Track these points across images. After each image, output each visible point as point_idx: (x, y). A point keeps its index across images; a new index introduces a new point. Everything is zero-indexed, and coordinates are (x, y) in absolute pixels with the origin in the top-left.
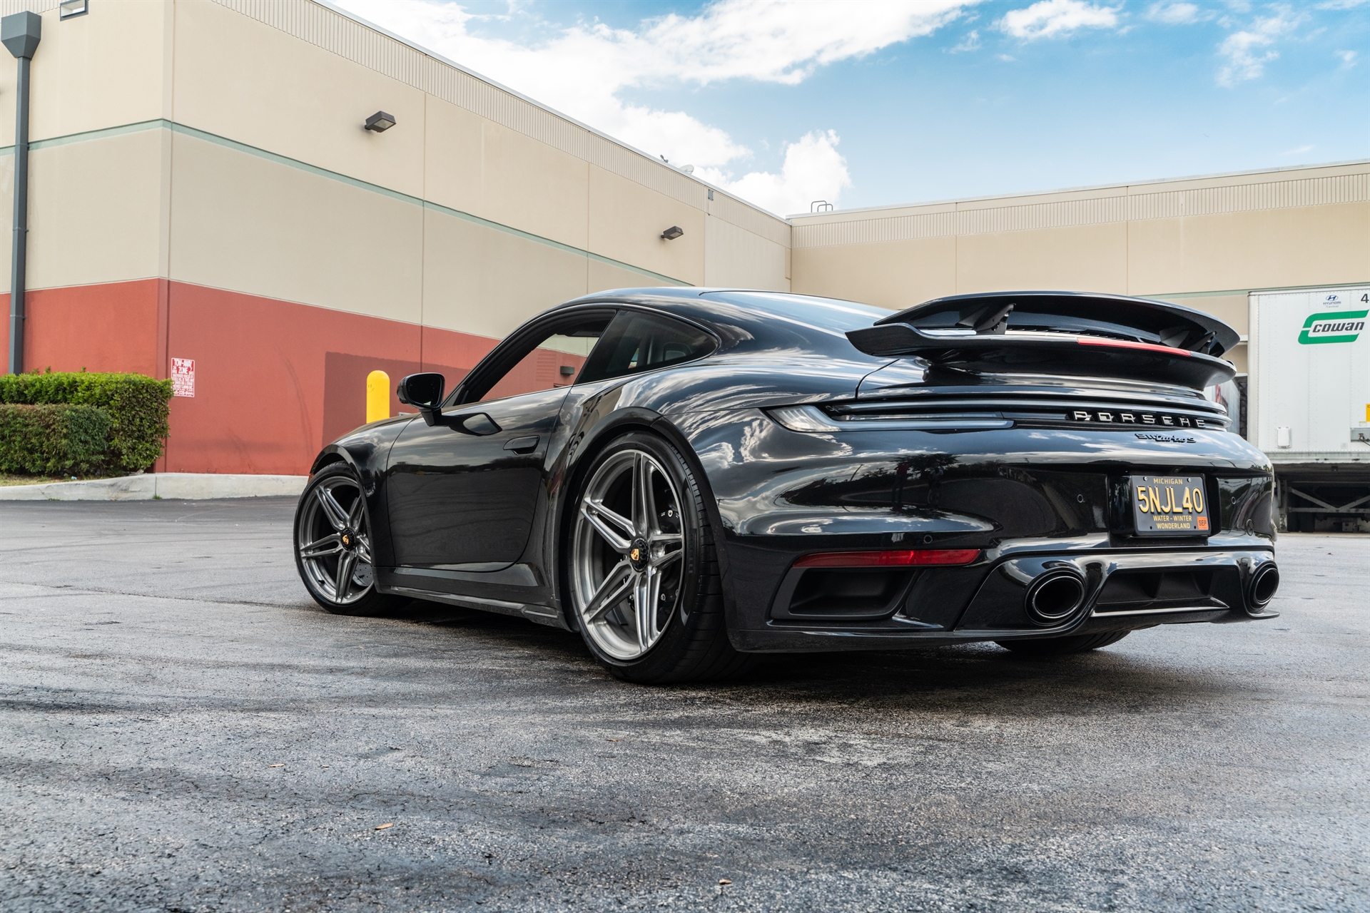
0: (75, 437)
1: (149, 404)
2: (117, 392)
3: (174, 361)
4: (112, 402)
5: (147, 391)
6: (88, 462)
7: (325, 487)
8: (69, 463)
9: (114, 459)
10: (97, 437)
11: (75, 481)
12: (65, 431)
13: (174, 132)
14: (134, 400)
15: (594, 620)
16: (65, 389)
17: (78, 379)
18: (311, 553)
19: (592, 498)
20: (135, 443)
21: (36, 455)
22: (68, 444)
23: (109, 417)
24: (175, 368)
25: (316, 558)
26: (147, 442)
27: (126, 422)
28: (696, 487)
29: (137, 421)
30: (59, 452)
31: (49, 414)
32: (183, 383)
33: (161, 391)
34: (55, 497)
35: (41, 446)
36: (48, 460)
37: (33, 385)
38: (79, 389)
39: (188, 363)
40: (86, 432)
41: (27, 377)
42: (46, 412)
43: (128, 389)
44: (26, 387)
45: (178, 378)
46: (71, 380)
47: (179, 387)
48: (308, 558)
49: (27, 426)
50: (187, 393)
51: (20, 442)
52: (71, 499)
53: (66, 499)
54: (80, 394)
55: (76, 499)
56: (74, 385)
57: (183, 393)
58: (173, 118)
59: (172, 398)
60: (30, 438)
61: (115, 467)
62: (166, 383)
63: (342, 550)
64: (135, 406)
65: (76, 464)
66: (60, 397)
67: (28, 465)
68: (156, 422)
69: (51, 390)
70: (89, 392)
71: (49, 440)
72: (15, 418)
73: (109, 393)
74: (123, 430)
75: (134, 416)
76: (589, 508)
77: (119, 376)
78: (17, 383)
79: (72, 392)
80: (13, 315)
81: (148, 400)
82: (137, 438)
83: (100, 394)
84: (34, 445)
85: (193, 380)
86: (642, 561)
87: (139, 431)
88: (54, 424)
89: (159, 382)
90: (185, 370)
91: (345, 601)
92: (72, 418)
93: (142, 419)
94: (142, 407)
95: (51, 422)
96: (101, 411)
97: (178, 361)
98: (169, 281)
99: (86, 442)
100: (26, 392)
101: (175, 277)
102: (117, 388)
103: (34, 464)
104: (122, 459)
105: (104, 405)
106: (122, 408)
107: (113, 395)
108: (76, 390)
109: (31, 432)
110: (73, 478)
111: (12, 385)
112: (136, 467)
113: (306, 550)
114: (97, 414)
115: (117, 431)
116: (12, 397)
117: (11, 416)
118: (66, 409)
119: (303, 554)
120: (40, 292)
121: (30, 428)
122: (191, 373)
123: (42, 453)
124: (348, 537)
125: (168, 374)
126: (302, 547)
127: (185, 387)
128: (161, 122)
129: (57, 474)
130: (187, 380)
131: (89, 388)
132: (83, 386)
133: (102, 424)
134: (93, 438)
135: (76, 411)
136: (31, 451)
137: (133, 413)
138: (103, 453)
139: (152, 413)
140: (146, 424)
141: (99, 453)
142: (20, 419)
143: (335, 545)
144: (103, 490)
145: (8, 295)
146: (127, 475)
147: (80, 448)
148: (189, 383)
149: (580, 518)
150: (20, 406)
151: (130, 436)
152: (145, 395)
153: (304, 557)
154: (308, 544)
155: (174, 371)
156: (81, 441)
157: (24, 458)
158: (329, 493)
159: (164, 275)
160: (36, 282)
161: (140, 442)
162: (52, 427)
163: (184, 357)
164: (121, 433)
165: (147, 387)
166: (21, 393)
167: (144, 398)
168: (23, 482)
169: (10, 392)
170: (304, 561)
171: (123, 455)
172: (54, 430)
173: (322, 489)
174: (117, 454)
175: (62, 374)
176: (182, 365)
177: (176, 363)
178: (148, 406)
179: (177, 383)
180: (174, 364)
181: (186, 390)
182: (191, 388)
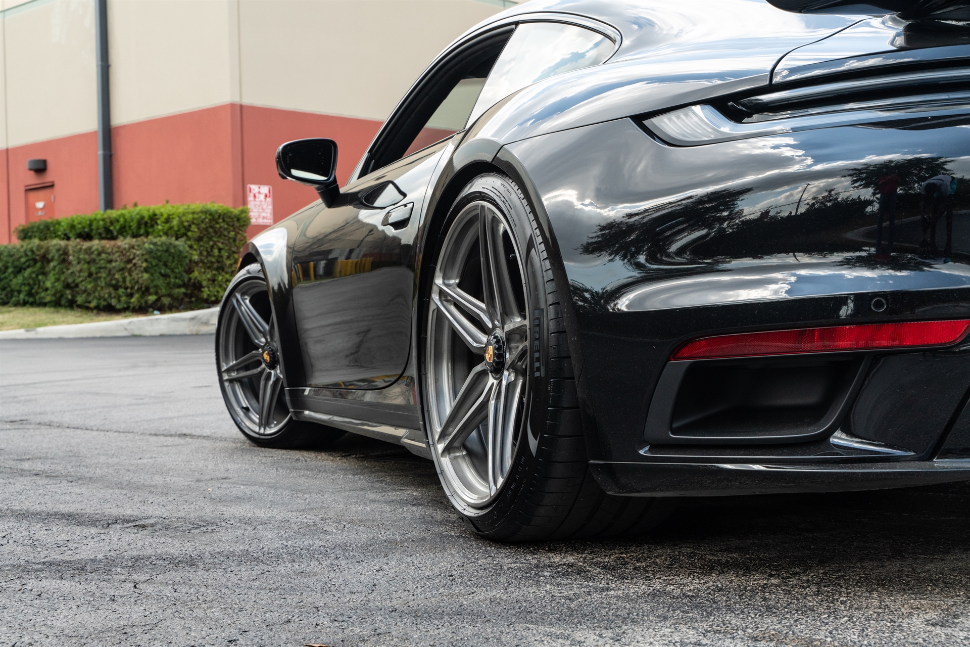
0: (155, 270)
1: (226, 233)
2: (193, 223)
3: (250, 189)
4: (190, 234)
5: (224, 221)
6: (169, 295)
7: (243, 294)
8: (152, 298)
9: (196, 292)
10: (177, 270)
11: (157, 316)
12: (144, 265)
14: (211, 230)
15: (448, 450)
16: (146, 223)
17: (157, 212)
18: (234, 375)
19: (444, 278)
20: (214, 275)
21: (121, 291)
22: (150, 278)
23: (188, 249)
24: (252, 195)
25: (239, 380)
26: (227, 273)
27: (205, 253)
28: (542, 247)
29: (216, 252)
30: (141, 287)
31: (130, 249)
32: (261, 210)
33: (238, 220)
34: (137, 333)
35: (124, 281)
36: (131, 295)
37: (118, 221)
38: (159, 222)
39: (265, 189)
40: (165, 265)
41: (113, 213)
42: (127, 246)
43: (205, 219)
44: (112, 223)
45: (255, 205)
46: (151, 212)
47: (256, 214)
48: (231, 381)
49: (110, 261)
50: (265, 221)
51: (105, 278)
52: (153, 333)
53: (147, 334)
54: (160, 227)
55: (158, 333)
56: (154, 218)
57: (261, 221)
59: (250, 227)
60: (114, 275)
61: (197, 300)
62: (243, 212)
63: (264, 369)
64: (212, 236)
65: (158, 300)
66: (142, 231)
67: (114, 302)
68: (234, 252)
69: (134, 225)
70: (167, 226)
71: (130, 275)
72: (99, 254)
73: (186, 224)
74: (202, 261)
75: (212, 247)
76: (442, 293)
77: (197, 206)
78: (103, 220)
79: (152, 226)
80: (100, 152)
81: (225, 229)
82: (217, 269)
83: (178, 226)
84: (118, 281)
85: (270, 207)
86: (497, 363)
87: (218, 262)
88: (134, 258)
89: (236, 211)
90: (262, 197)
91: (269, 431)
92: (150, 252)
93: (220, 250)
94: (220, 236)
95: (131, 257)
96: (181, 243)
97: (254, 188)
98: (241, 106)
99: (165, 276)
100: (112, 228)
101: (247, 101)
102: (193, 218)
103: (119, 301)
104: (202, 292)
105: (182, 236)
106: (199, 239)
107: (190, 226)
108: (156, 223)
109: (114, 267)
110: (156, 312)
111: (98, 222)
112: (217, 299)
113: (228, 371)
114: (175, 247)
115: (197, 263)
116: (100, 234)
117: (96, 252)
118: (147, 243)
119: (226, 377)
120: (124, 127)
121: (114, 264)
122: (268, 199)
123: (126, 288)
124: (268, 354)
125: (244, 202)
126: (224, 367)
127: (262, 213)
129: (142, 310)
130: (264, 207)
131: (168, 220)
132: (163, 219)
133: (179, 256)
134: (173, 271)
135: (155, 244)
136: (116, 287)
137: (211, 243)
138: (184, 285)
139: (229, 243)
140: (225, 254)
141: (179, 286)
142: (104, 256)
143: (259, 363)
144: (184, 324)
145: (95, 133)
146: (209, 307)
147: (160, 282)
148: (267, 210)
149: (432, 307)
150: (104, 242)
151: (209, 268)
152: (222, 224)
153: (227, 380)
154: (231, 364)
155: (251, 198)
156: (162, 275)
157: (110, 294)
158: (247, 301)
159: (236, 100)
160: (121, 117)
161: (220, 274)
162: (134, 261)
163: (260, 182)
164: (200, 265)
165: (224, 217)
166: (107, 230)
167: (221, 227)
168: (108, 318)
169: (98, 229)
170: (226, 384)
171: (204, 287)
172: (135, 265)
173: (239, 296)
174: (198, 286)
175: (145, 209)
176: (259, 193)
177: (252, 190)
178: (225, 236)
179: (255, 210)
180: (250, 191)
181: (264, 218)
182: (269, 215)
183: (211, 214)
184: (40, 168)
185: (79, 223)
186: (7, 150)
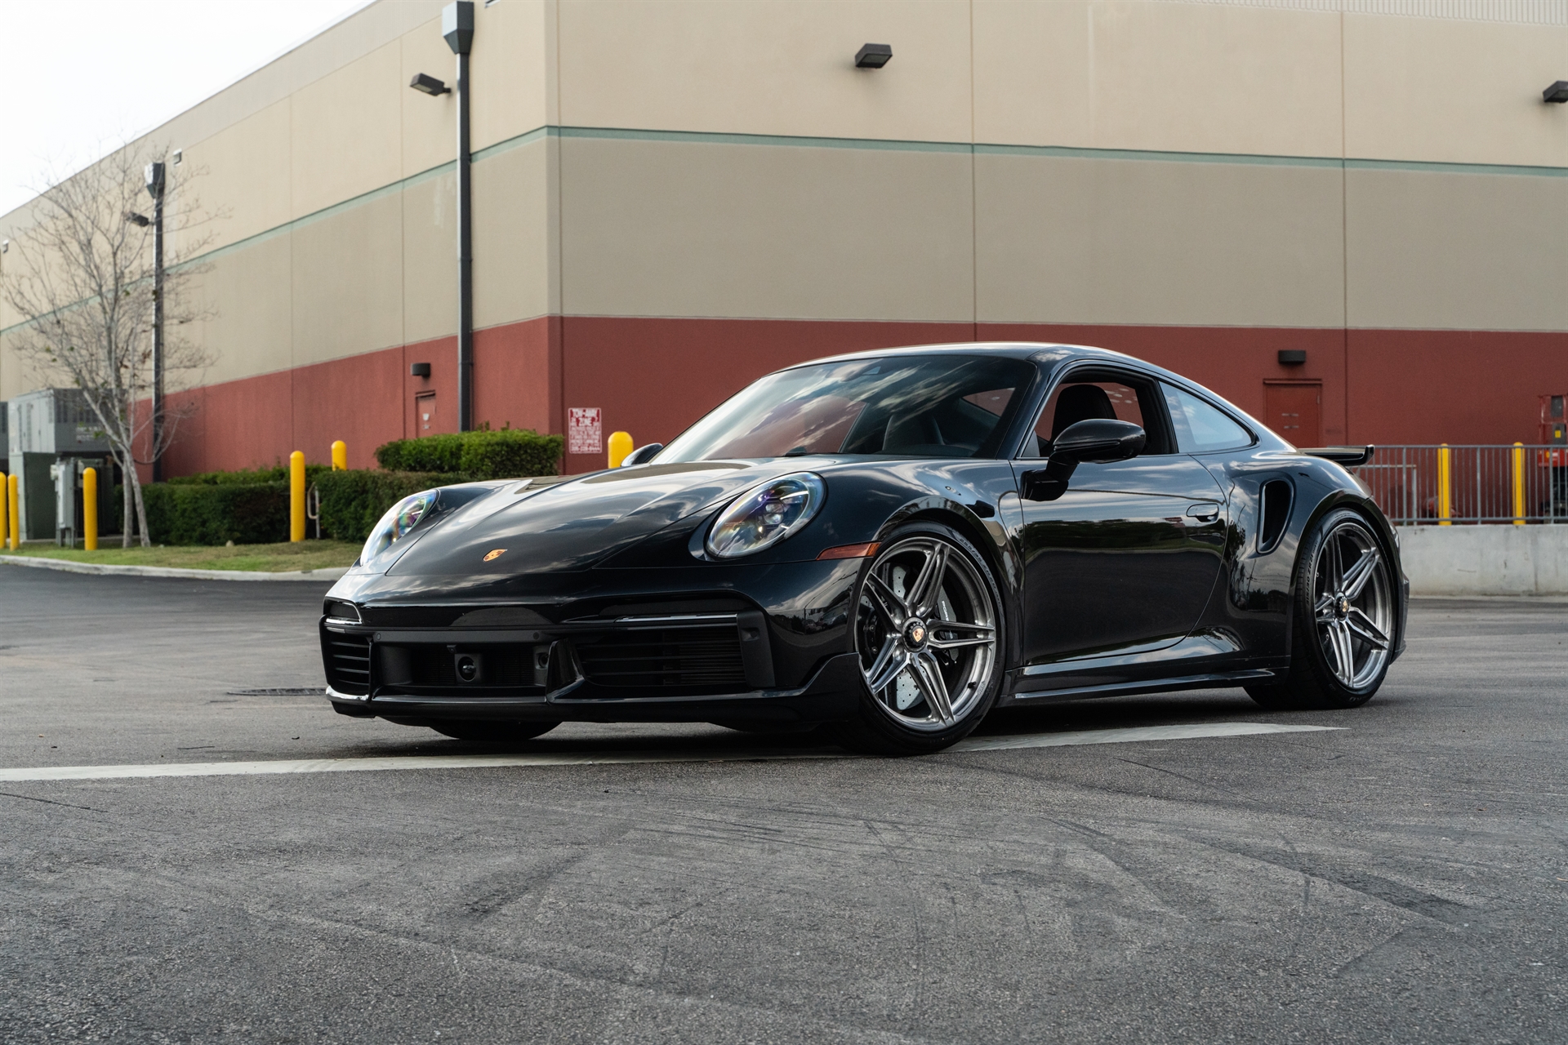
1: (529, 467)
3: (572, 413)
13: (563, 138)
24: (574, 420)
32: (585, 437)
33: (545, 450)
39: (592, 413)
45: (578, 431)
47: (580, 442)
50: (591, 448)
57: (585, 449)
58: (560, 121)
66: (454, 462)
80: (459, 361)
81: (528, 462)
85: (598, 432)
90: (588, 422)
97: (578, 412)
98: (562, 319)
101: (569, 312)
102: (487, 452)
105: (478, 470)
122: (596, 424)
125: (564, 429)
127: (588, 441)
128: (545, 130)
130: (591, 433)
148: (594, 437)
152: (524, 456)
155: (573, 423)
159: (557, 312)
163: (585, 405)
167: (522, 460)
176: (584, 416)
177: (574, 414)
178: (528, 469)
179: (577, 437)
180: (572, 415)
181: (589, 445)
182: (596, 441)
183: (508, 445)
184: (424, 371)
185: (414, 449)
186: (404, 347)
